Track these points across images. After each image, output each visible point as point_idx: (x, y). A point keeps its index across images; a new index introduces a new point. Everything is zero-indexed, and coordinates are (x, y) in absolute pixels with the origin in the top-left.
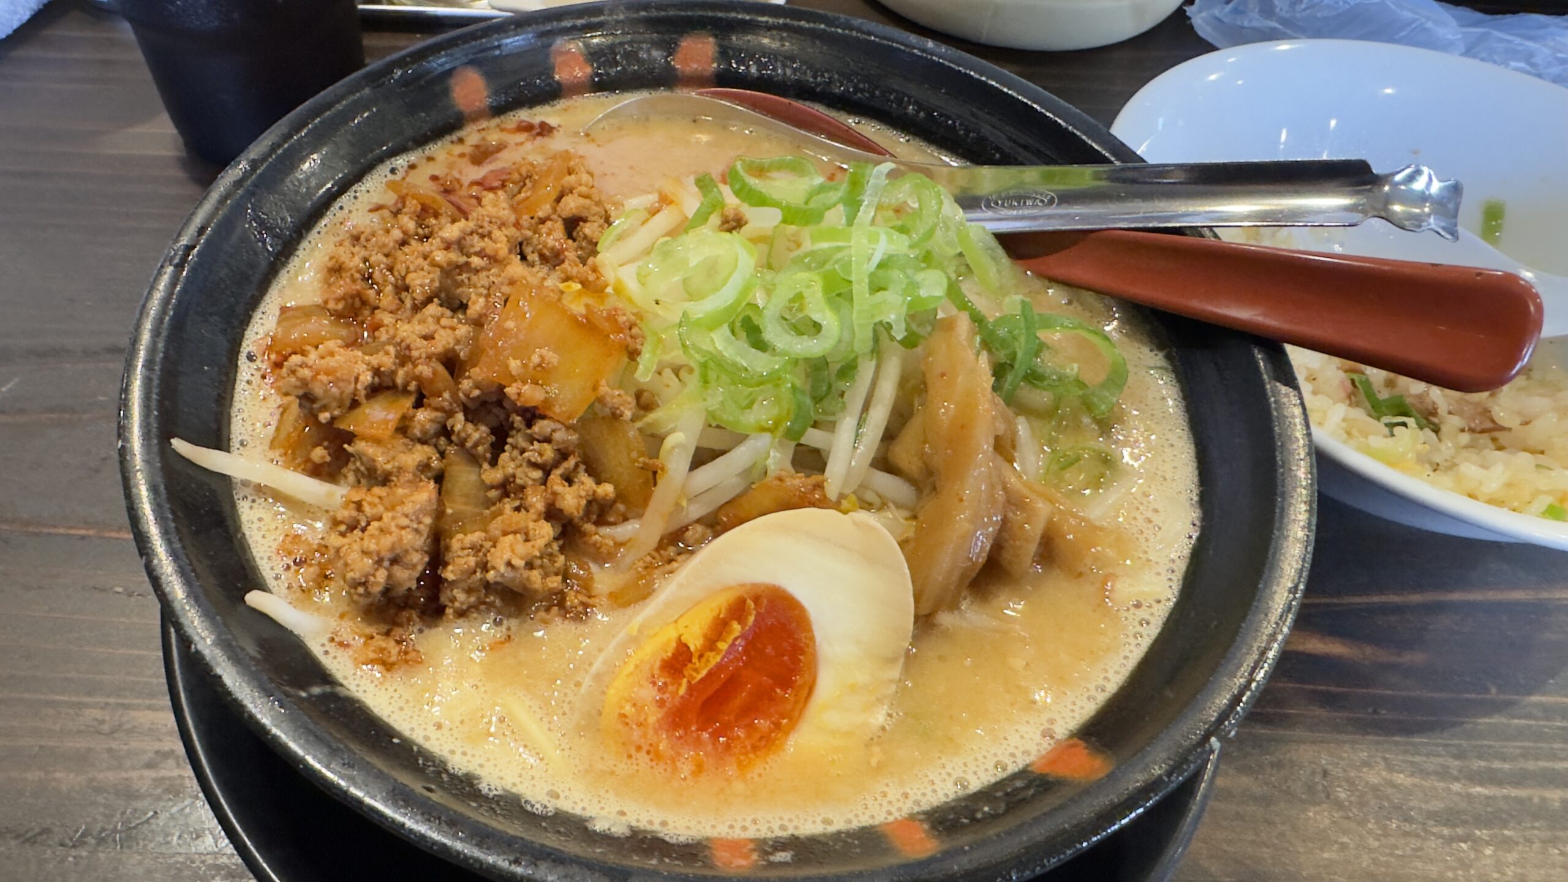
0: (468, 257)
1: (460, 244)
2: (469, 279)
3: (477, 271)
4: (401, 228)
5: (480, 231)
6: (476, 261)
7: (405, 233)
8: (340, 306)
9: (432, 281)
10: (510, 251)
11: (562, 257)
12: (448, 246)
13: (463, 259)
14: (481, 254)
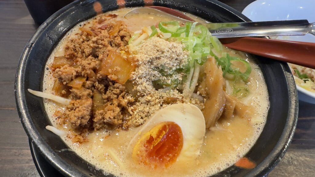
0: (99, 45)
1: (96, 42)
2: (99, 50)
3: (100, 48)
4: (82, 38)
5: (101, 39)
6: (100, 46)
7: (83, 39)
8: (68, 57)
9: (90, 51)
10: (108, 44)
11: (120, 45)
12: (94, 42)
13: (97, 46)
14: (102, 44)
